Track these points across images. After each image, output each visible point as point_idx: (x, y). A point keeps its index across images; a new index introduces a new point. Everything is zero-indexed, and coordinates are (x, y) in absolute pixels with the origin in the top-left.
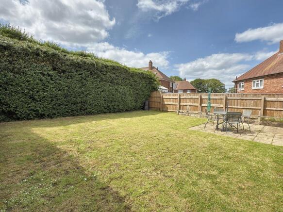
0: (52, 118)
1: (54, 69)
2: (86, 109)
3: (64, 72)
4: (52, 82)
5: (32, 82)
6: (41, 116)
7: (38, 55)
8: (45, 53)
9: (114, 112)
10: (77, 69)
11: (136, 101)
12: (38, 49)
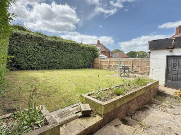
0: (38, 70)
1: (40, 45)
2: (56, 66)
3: (45, 46)
4: (38, 52)
5: (29, 51)
6: (33, 69)
7: (32, 38)
8: (35, 37)
9: (72, 69)
10: (52, 45)
11: (85, 63)
12: (32, 35)
